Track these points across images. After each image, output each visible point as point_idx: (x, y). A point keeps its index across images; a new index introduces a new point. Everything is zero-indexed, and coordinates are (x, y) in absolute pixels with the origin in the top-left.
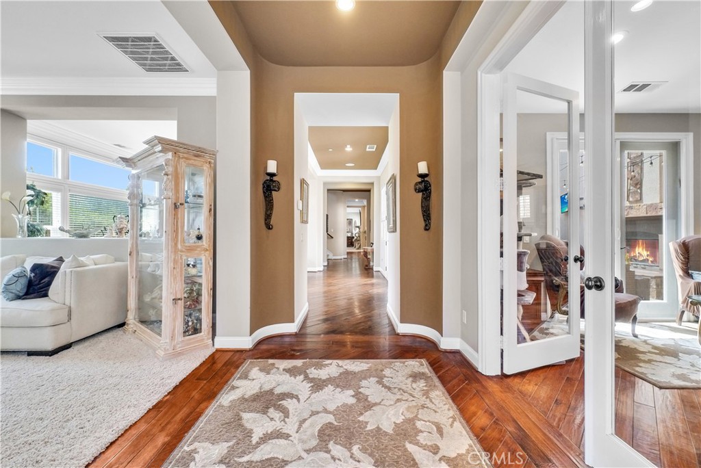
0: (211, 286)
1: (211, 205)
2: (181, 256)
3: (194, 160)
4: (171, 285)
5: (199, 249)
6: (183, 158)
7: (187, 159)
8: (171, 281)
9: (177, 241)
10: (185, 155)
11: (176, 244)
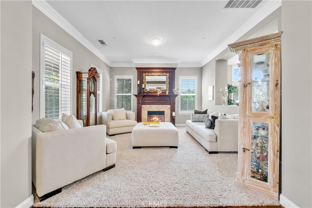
0: (277, 148)
1: (277, 81)
2: (249, 120)
3: (260, 49)
4: (242, 138)
5: (265, 116)
6: (250, 51)
7: (253, 50)
8: (242, 136)
9: (246, 109)
10: (252, 48)
11: (245, 111)
